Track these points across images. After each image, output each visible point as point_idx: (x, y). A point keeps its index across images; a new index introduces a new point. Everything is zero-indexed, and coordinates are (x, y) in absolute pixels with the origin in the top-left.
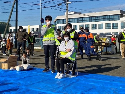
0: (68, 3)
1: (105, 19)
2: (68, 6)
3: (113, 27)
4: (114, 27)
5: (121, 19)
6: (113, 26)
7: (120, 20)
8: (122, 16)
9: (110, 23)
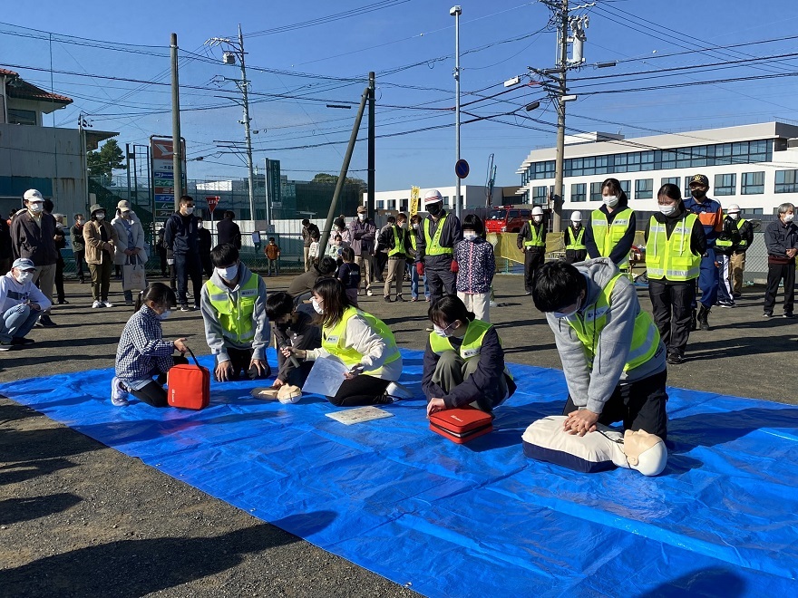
0: (564, 98)
1: (715, 157)
2: (564, 112)
3: (742, 186)
4: (749, 189)
5: (776, 155)
6: (745, 186)
7: (773, 160)
8: (782, 145)
9: (732, 175)
